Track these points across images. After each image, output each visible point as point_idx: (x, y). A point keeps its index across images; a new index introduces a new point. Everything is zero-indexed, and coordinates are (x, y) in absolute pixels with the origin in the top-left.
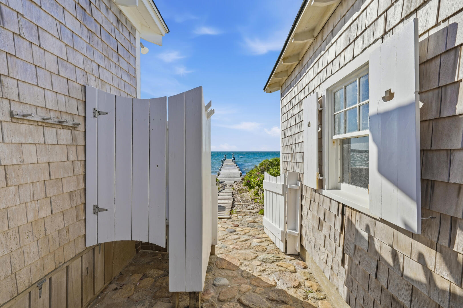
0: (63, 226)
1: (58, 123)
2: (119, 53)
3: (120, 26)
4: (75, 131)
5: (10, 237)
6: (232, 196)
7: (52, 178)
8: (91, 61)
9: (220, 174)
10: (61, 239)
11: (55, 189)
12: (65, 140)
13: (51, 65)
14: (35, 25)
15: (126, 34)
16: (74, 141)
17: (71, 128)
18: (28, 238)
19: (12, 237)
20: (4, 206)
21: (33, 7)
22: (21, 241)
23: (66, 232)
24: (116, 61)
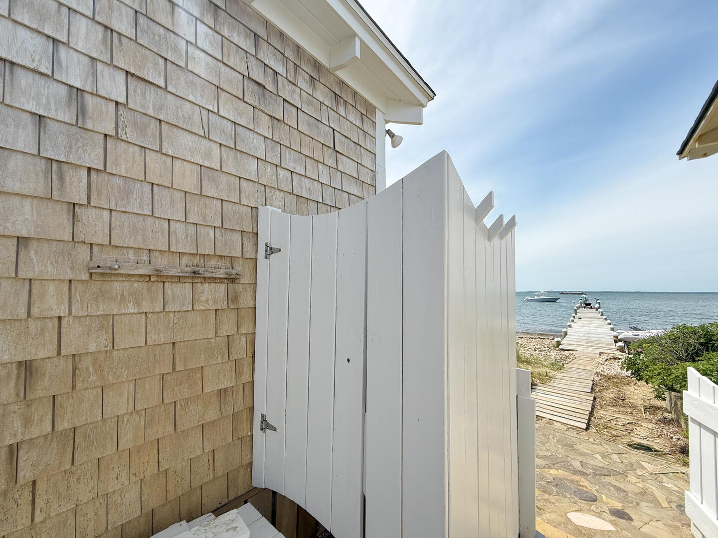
0: (200, 452)
1: (192, 275)
2: (336, 149)
3: (340, 106)
4: (235, 285)
5: (78, 479)
6: (590, 391)
7: (177, 369)
8: (275, 167)
9: (568, 334)
10: (196, 473)
11: (184, 387)
12: (210, 302)
13: (187, 179)
14: (154, 120)
15: (354, 118)
16: (232, 301)
17: (226, 281)
18: (117, 478)
19: (82, 478)
20: (66, 425)
21: (152, 92)
22: (101, 485)
23: (209, 460)
24: (330, 162)
